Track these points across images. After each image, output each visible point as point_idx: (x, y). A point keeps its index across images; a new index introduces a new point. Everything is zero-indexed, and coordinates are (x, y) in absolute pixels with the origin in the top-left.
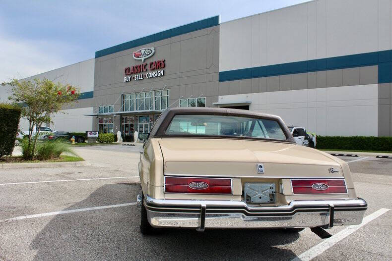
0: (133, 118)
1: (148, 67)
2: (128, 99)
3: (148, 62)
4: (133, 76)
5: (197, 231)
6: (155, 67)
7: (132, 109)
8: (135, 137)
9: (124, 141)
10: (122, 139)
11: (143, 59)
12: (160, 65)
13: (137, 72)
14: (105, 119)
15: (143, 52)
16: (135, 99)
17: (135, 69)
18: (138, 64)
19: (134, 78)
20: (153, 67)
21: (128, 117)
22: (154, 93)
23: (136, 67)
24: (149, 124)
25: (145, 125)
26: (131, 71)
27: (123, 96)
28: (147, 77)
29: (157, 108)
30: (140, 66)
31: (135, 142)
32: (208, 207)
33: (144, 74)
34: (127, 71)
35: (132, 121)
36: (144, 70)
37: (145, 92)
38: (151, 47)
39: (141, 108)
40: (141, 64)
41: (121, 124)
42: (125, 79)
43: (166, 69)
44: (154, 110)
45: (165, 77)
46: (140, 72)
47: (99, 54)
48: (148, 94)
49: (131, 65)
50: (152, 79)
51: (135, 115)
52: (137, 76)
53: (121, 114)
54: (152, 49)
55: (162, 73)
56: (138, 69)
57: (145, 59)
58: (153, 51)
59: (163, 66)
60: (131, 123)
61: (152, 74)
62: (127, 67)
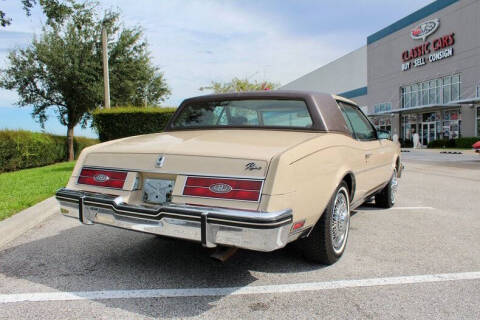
0: (415, 117)
1: (431, 48)
2: (408, 92)
3: (431, 40)
4: (412, 61)
6: (440, 45)
8: (414, 141)
9: (402, 146)
11: (424, 37)
12: (447, 42)
13: (417, 56)
14: (382, 120)
15: (423, 27)
16: (416, 91)
17: (415, 52)
18: (418, 45)
19: (414, 64)
20: (438, 45)
21: (409, 116)
22: (440, 81)
23: (416, 49)
24: (435, 123)
25: (430, 125)
26: (410, 56)
27: (402, 90)
28: (431, 61)
29: (445, 101)
30: (420, 48)
31: (415, 147)
33: (426, 56)
34: (405, 55)
35: (414, 120)
36: (427, 52)
37: (429, 81)
39: (425, 103)
40: (421, 44)
41: (400, 125)
42: (404, 66)
43: (455, 46)
44: (441, 104)
45: (454, 58)
46: (421, 55)
47: (371, 40)
48: (433, 84)
49: (409, 47)
50: (436, 64)
51: (417, 113)
52: (417, 61)
53: (400, 113)
54: (436, 21)
55: (450, 52)
56: (418, 52)
57: (427, 37)
58: (437, 23)
59: (451, 42)
60: (413, 123)
61: (437, 56)
62: (405, 50)
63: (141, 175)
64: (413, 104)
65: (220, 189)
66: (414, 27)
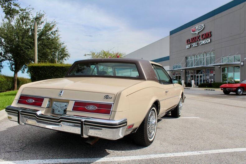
0: (193, 72)
1: (200, 38)
2: (189, 59)
3: (201, 34)
4: (191, 44)
6: (205, 37)
8: (192, 84)
10: (185, 85)
11: (197, 32)
12: (208, 35)
13: (194, 42)
14: (176, 73)
15: (197, 28)
16: (193, 59)
17: (193, 40)
18: (194, 36)
19: (192, 46)
21: (190, 71)
22: (205, 54)
23: (193, 38)
24: (202, 75)
25: (200, 76)
26: (190, 41)
27: (187, 58)
28: (200, 44)
29: (207, 63)
30: (195, 38)
31: (192, 87)
33: (198, 42)
34: (188, 42)
35: (192, 73)
36: (198, 40)
37: (200, 54)
38: (202, 24)
39: (197, 65)
40: (196, 36)
41: (185, 75)
42: (188, 46)
43: (212, 38)
44: (205, 66)
45: (211, 43)
46: (196, 41)
47: (172, 33)
48: (202, 55)
49: (190, 37)
50: (203, 46)
51: (194, 70)
52: (194, 44)
53: (185, 69)
54: (203, 25)
55: (209, 41)
56: (194, 40)
57: (199, 33)
58: (203, 26)
59: (210, 36)
60: (192, 75)
61: (203, 42)
62: (188, 39)
63: (51, 100)
64: (192, 65)
65: (91, 108)
66: (193, 28)
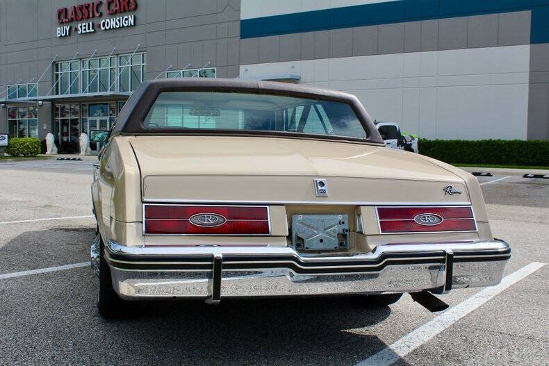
0: (78, 108)
1: (103, 9)
2: (65, 70)
4: (74, 25)
5: (205, 304)
6: (117, 8)
7: (74, 90)
8: (81, 144)
9: (59, 152)
10: (56, 149)
12: (128, 5)
13: (82, 19)
14: (21, 110)
16: (79, 71)
17: (79, 13)
19: (76, 30)
20: (113, 7)
21: (67, 106)
22: (116, 59)
23: (81, 8)
24: (107, 118)
25: (101, 121)
26: (69, 16)
27: (56, 66)
28: (104, 29)
29: (122, 88)
30: (87, 7)
31: (82, 153)
32: (227, 258)
33: (96, 21)
34: (63, 16)
35: (75, 113)
36: (97, 15)
37: (100, 56)
39: (92, 89)
41: (53, 119)
42: (60, 31)
43: (138, 13)
44: (117, 92)
45: (138, 29)
46: (88, 17)
48: (105, 61)
49: (70, 3)
50: (111, 34)
51: (80, 102)
52: (82, 27)
53: (52, 101)
55: (131, 20)
56: (83, 12)
59: (133, 7)
60: (74, 117)
61: (113, 23)
62: (62, 7)
